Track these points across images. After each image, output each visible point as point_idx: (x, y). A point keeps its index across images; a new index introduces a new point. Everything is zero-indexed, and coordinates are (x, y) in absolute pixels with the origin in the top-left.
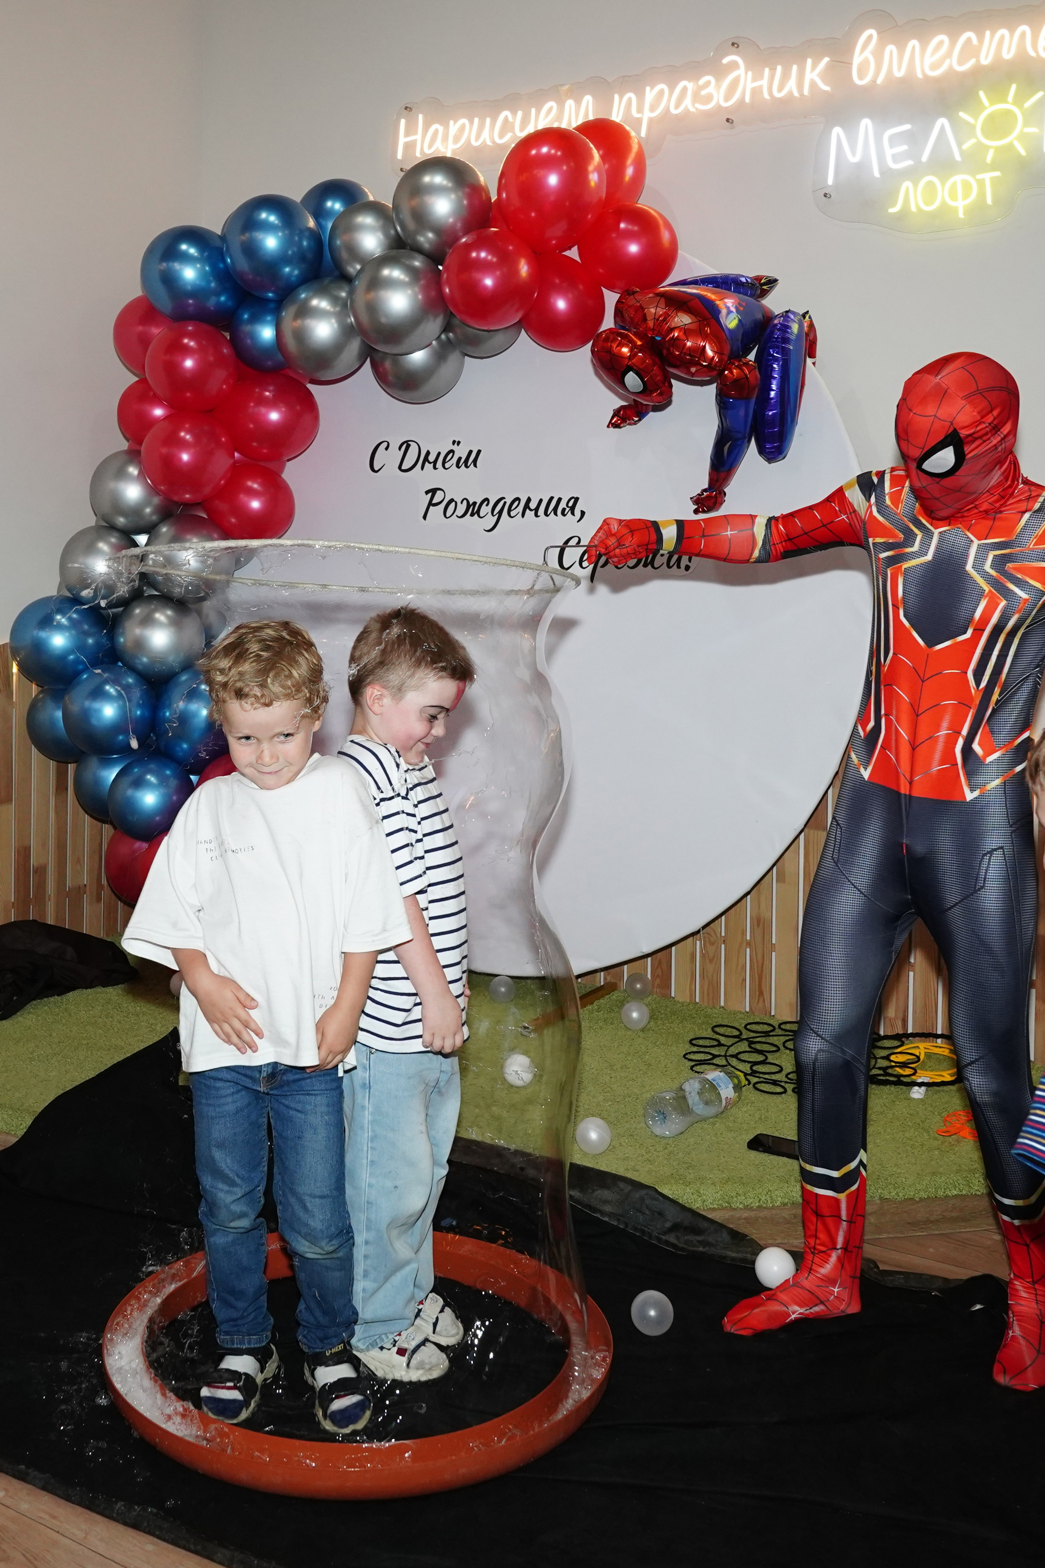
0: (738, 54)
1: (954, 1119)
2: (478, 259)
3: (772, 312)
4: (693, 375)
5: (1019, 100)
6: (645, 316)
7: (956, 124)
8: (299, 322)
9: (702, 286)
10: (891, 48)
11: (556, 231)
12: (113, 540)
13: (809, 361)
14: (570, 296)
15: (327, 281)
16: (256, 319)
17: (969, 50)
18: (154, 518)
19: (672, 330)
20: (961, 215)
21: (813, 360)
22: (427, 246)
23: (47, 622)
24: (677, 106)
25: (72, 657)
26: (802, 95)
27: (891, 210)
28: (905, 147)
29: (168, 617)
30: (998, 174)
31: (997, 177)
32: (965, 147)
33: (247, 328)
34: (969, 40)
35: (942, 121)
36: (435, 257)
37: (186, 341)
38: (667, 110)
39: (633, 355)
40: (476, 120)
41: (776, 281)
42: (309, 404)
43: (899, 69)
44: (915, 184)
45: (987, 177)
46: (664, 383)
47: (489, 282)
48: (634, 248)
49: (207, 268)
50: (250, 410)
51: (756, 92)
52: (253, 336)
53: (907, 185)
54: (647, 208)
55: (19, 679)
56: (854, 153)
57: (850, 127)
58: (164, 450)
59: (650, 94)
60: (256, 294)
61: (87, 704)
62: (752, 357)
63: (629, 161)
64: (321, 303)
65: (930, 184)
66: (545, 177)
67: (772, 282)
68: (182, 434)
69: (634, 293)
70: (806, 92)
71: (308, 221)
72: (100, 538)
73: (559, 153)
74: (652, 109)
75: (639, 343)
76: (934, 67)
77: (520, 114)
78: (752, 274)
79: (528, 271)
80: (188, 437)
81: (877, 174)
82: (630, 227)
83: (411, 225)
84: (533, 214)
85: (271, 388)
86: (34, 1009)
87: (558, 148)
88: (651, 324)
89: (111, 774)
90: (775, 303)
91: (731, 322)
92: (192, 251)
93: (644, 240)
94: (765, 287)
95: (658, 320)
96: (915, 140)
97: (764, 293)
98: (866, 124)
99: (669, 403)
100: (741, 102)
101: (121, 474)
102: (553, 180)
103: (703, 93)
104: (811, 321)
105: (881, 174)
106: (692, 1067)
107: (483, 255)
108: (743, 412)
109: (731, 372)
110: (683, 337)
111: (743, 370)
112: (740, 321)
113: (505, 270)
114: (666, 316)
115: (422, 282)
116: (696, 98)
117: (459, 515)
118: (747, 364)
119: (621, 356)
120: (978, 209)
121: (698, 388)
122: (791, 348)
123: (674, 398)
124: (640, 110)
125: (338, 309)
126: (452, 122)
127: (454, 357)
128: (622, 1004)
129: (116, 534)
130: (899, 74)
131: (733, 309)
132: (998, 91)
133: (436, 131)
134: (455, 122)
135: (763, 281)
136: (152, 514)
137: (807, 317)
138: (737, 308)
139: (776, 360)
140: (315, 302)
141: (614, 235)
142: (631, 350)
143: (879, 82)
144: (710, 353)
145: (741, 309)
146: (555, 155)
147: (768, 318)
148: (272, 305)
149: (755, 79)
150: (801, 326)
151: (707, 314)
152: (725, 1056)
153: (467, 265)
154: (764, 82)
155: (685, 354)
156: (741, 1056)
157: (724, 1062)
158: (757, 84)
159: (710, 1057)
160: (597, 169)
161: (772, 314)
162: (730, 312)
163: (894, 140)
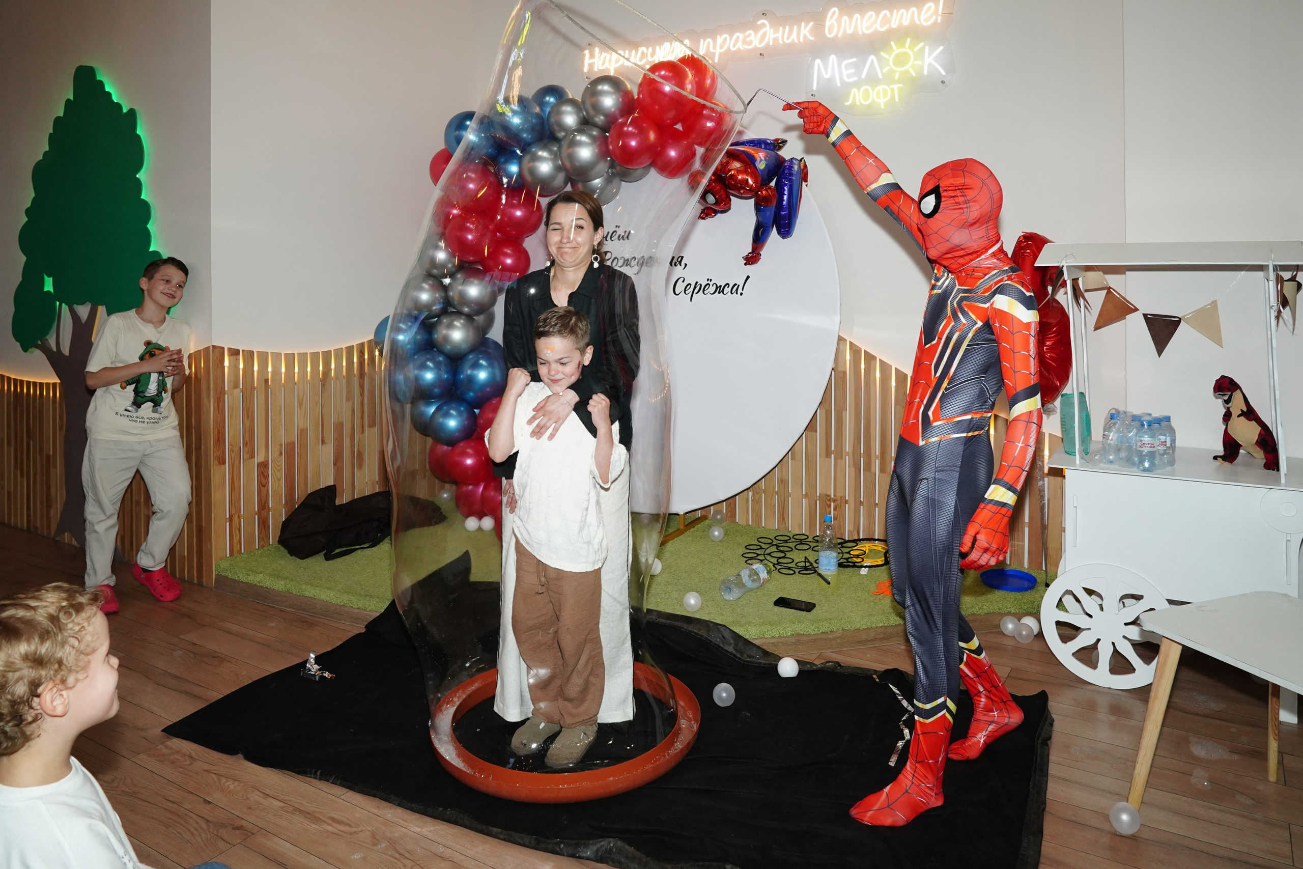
0: (765, 19)
1: (882, 585)
2: (628, 131)
3: (784, 159)
4: (742, 194)
5: (911, 47)
7: (879, 59)
8: (531, 164)
9: (746, 146)
10: (845, 18)
11: (669, 115)
12: (431, 282)
13: (804, 184)
14: (678, 149)
16: (508, 161)
17: (885, 20)
18: (453, 269)
19: (730, 170)
20: (882, 107)
21: (806, 183)
22: (601, 123)
23: (395, 328)
24: (734, 46)
25: (409, 346)
26: (798, 42)
27: (846, 104)
28: (853, 71)
29: (462, 324)
30: (901, 85)
31: (901, 87)
32: (884, 71)
33: (503, 166)
34: (885, 15)
35: (872, 57)
36: (604, 129)
38: (728, 49)
39: (710, 184)
40: (628, 50)
41: (786, 141)
42: (537, 207)
43: (850, 29)
44: (859, 89)
45: (896, 87)
46: (727, 199)
47: (634, 143)
48: (710, 125)
51: (775, 40)
52: (506, 171)
53: (854, 90)
54: (718, 103)
56: (827, 73)
57: (825, 60)
58: (457, 233)
59: (720, 39)
60: (508, 148)
61: (416, 372)
62: (773, 184)
63: (708, 77)
64: (544, 154)
65: (866, 90)
66: (664, 87)
67: (784, 142)
68: (468, 225)
70: (801, 40)
71: (536, 109)
72: (424, 281)
73: (671, 75)
74: (721, 48)
75: (713, 178)
76: (868, 28)
79: (655, 137)
80: (471, 226)
81: (839, 84)
82: (709, 113)
83: (591, 112)
84: (657, 106)
85: (517, 199)
87: (669, 71)
89: (431, 410)
90: (786, 154)
91: (761, 166)
92: (473, 125)
93: (716, 120)
94: (780, 145)
95: (723, 165)
96: (858, 67)
97: (780, 148)
98: (833, 58)
99: (729, 209)
100: (768, 45)
101: (435, 246)
102: (668, 88)
103: (748, 39)
104: (805, 163)
105: (841, 84)
106: (746, 561)
107: (630, 129)
108: (770, 212)
109: (762, 193)
110: (736, 174)
111: (768, 192)
112: (766, 165)
113: (641, 137)
114: (728, 163)
115: (598, 143)
116: (744, 42)
118: (770, 188)
119: (704, 185)
120: (891, 104)
121: (745, 200)
122: (795, 178)
123: (732, 207)
124: (714, 48)
126: (614, 52)
127: (616, 182)
128: (710, 527)
129: (432, 279)
130: (850, 32)
131: (763, 158)
132: (900, 40)
135: (779, 142)
136: (452, 267)
137: (803, 161)
138: (765, 158)
139: (786, 185)
140: (540, 153)
141: (699, 118)
142: (709, 182)
143: (839, 35)
144: (750, 182)
145: (767, 158)
146: (668, 75)
147: (781, 161)
149: (775, 33)
150: (799, 166)
151: (749, 162)
152: (764, 554)
153: (622, 135)
154: (779, 35)
155: (738, 183)
156: (772, 554)
157: (763, 558)
158: (776, 35)
159: (756, 555)
160: (691, 83)
161: (784, 160)
162: (761, 160)
163: (848, 67)
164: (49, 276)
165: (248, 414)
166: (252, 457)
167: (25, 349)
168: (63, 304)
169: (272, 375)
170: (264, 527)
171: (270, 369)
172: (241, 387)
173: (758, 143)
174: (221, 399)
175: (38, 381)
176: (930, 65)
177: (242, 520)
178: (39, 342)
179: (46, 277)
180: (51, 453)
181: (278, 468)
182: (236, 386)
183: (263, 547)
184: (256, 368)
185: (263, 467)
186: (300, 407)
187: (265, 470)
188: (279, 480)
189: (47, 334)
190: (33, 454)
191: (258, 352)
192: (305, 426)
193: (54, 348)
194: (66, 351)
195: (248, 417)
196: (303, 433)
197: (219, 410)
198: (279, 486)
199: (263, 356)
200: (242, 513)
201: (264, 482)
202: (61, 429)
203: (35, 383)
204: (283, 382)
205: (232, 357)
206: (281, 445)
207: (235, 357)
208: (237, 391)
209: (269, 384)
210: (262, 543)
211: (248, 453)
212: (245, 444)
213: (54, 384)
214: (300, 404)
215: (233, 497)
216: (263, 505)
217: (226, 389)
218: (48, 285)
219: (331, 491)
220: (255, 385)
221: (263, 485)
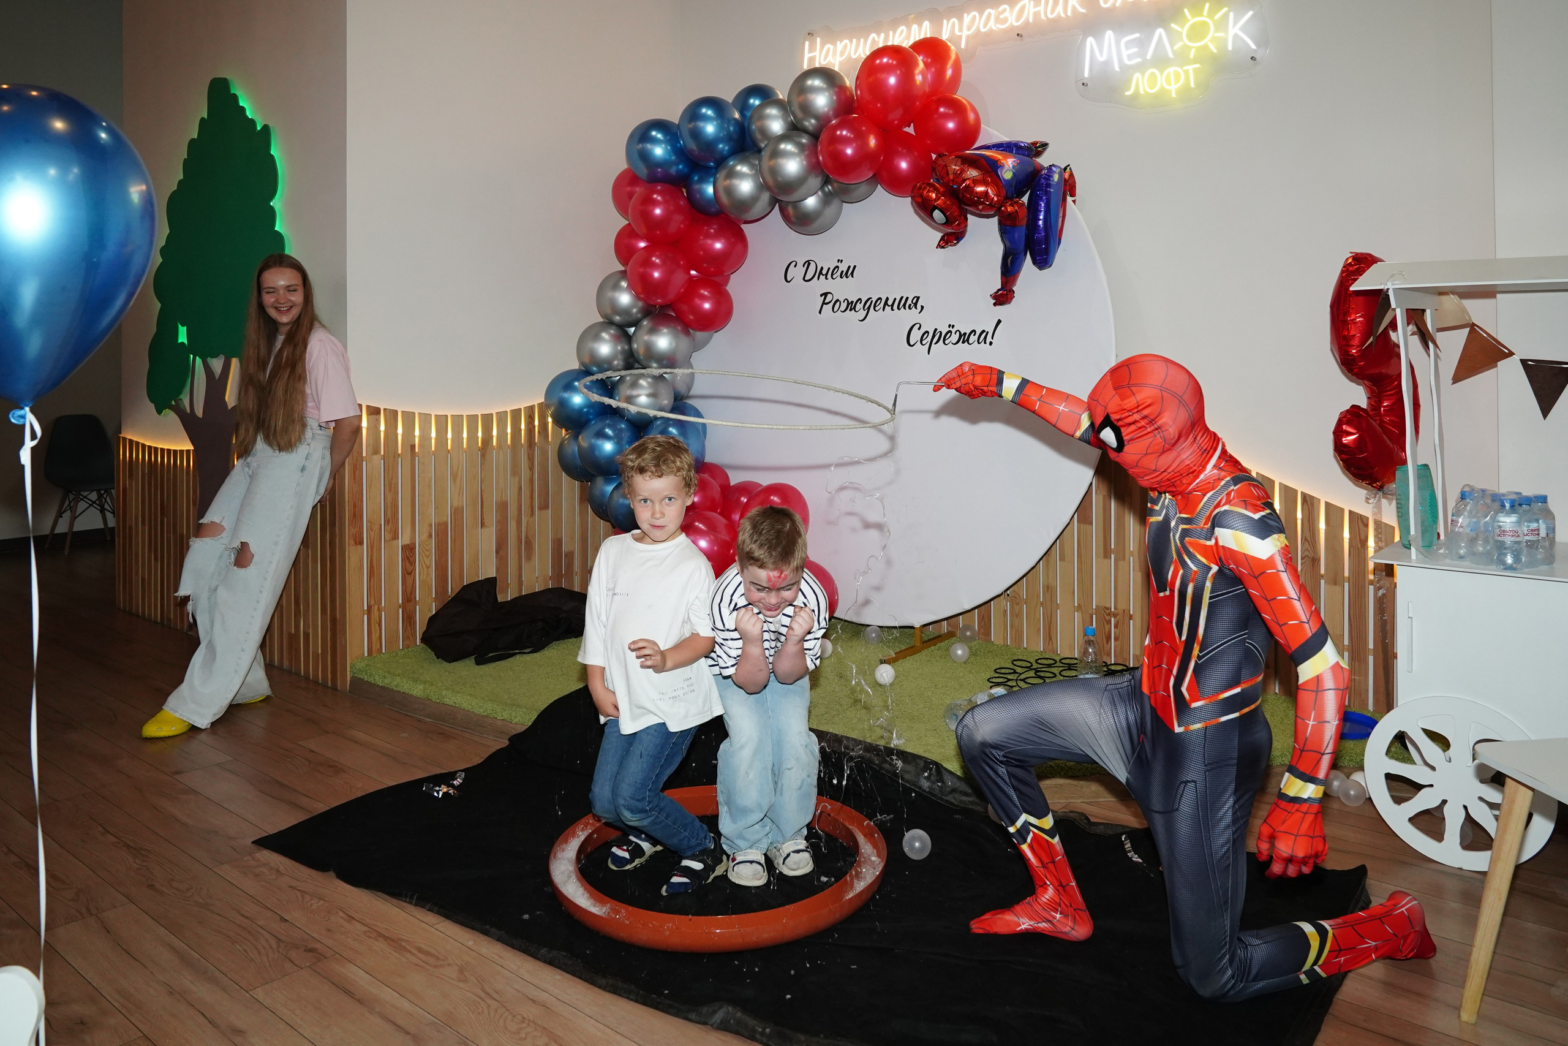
2: (841, 136)
4: (981, 211)
5: (1211, 14)
6: (947, 171)
7: (1170, 33)
8: (728, 181)
9: (994, 150)
11: (895, 116)
12: (612, 332)
13: (1069, 199)
14: (908, 159)
15: (748, 154)
16: (703, 180)
18: (639, 316)
19: (964, 180)
20: (1174, 95)
21: (1073, 199)
22: (811, 128)
23: (569, 387)
24: (985, 26)
25: (585, 410)
26: (1067, 15)
27: (1127, 93)
28: (1136, 50)
29: (648, 383)
30: (1198, 66)
31: (1198, 68)
32: (1176, 48)
33: (696, 187)
35: (1162, 31)
36: (815, 136)
37: (655, 196)
38: (978, 30)
39: (938, 198)
40: (854, 40)
41: (1046, 144)
42: (741, 238)
44: (1143, 74)
45: (1191, 68)
46: (960, 217)
47: (849, 151)
48: (951, 125)
49: (669, 148)
50: (701, 242)
51: (1037, 15)
52: (702, 192)
53: (1138, 75)
54: (960, 98)
55: (553, 428)
56: (1101, 55)
57: (1098, 36)
58: (641, 270)
59: (967, 18)
60: (702, 164)
61: (593, 441)
62: (1025, 199)
63: (949, 65)
64: (743, 168)
65: (1153, 74)
66: (887, 79)
67: (1045, 145)
68: (654, 259)
69: (944, 155)
70: (1069, 14)
71: (735, 114)
72: (604, 330)
73: (895, 62)
74: (969, 29)
75: (942, 190)
77: (882, 35)
78: (1029, 141)
79: (876, 143)
80: (657, 261)
81: (1117, 68)
82: (947, 111)
83: (800, 114)
84: (879, 105)
85: (715, 227)
86: (556, 646)
87: (893, 59)
88: (951, 177)
89: (610, 488)
90: (1044, 160)
92: (659, 136)
93: (956, 119)
94: (1039, 149)
95: (956, 174)
96: (1142, 44)
97: (1039, 154)
99: (968, 230)
100: (1027, 23)
101: (616, 287)
102: (892, 80)
103: (1002, 17)
104: (1072, 172)
105: (1121, 68)
107: (844, 133)
108: (1019, 236)
109: (1006, 208)
110: (972, 185)
111: (1017, 208)
112: (1016, 174)
113: (859, 143)
114: (962, 171)
115: (806, 153)
116: (998, 20)
117: (842, 310)
118: (1020, 204)
119: (929, 199)
120: (1185, 91)
121: (986, 219)
122: (1052, 190)
123: (971, 227)
124: (961, 30)
125: (753, 172)
126: (838, 42)
127: (836, 203)
129: (614, 327)
131: (1012, 166)
132: (1196, 9)
133: (829, 49)
134: (841, 42)
135: (1038, 145)
136: (637, 313)
137: (1068, 168)
138: (1014, 165)
139: (1042, 200)
140: (739, 168)
141: (936, 116)
142: (936, 196)
144: (992, 194)
145: (1019, 165)
146: (892, 64)
147: (1037, 170)
148: (713, 171)
149: (1036, 6)
150: (1061, 175)
151: (989, 168)
152: (1016, 680)
153: (835, 140)
154: (1041, 8)
155: (975, 197)
156: (1027, 680)
157: (1015, 684)
158: (1037, 9)
159: (1006, 680)
160: (922, 73)
161: (1042, 168)
162: (1009, 166)
163: (1128, 45)
164: (183, 326)
165: (391, 486)
166: (395, 537)
167: (159, 412)
168: (197, 357)
169: (420, 441)
170: (410, 624)
171: (417, 433)
172: (382, 453)
173: (1008, 148)
174: (358, 467)
175: (173, 448)
176: (1236, 36)
177: (383, 613)
178: (173, 403)
179: (180, 326)
180: (185, 533)
181: (427, 553)
182: (376, 451)
183: (408, 647)
184: (400, 430)
185: (409, 550)
186: (455, 482)
187: (411, 554)
188: (428, 567)
189: (180, 393)
190: (167, 533)
191: (403, 412)
192: (460, 504)
193: (188, 411)
194: (199, 412)
195: (390, 490)
196: (457, 512)
197: (355, 480)
198: (428, 574)
199: (409, 417)
200: (383, 605)
201: (410, 569)
202: (194, 504)
203: (169, 451)
204: (433, 449)
205: (371, 416)
206: (431, 525)
207: (375, 416)
208: (375, 457)
209: (417, 451)
210: (407, 642)
211: (390, 533)
212: (387, 522)
213: (188, 451)
214: (454, 477)
215: (372, 585)
216: (409, 597)
217: (364, 455)
218: (183, 338)
219: (490, 584)
220: (400, 452)
221: (408, 573)
